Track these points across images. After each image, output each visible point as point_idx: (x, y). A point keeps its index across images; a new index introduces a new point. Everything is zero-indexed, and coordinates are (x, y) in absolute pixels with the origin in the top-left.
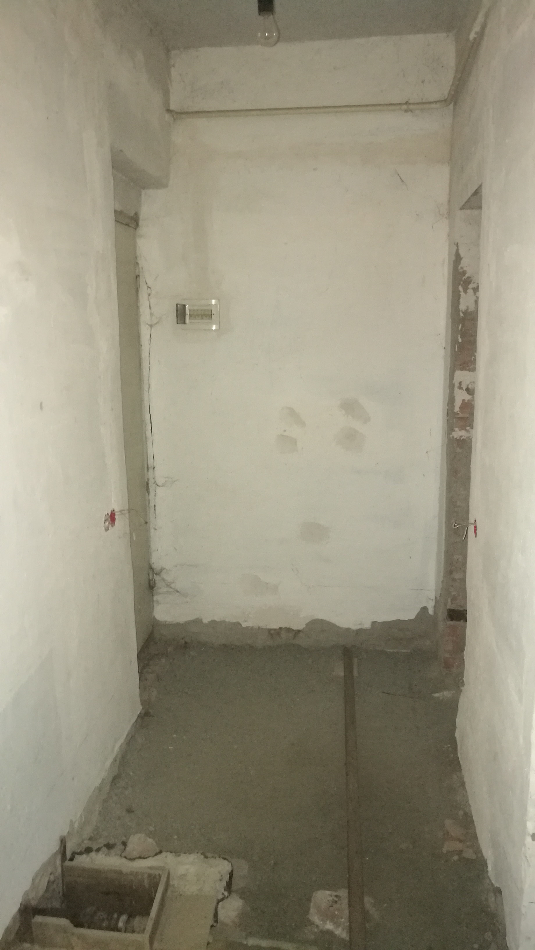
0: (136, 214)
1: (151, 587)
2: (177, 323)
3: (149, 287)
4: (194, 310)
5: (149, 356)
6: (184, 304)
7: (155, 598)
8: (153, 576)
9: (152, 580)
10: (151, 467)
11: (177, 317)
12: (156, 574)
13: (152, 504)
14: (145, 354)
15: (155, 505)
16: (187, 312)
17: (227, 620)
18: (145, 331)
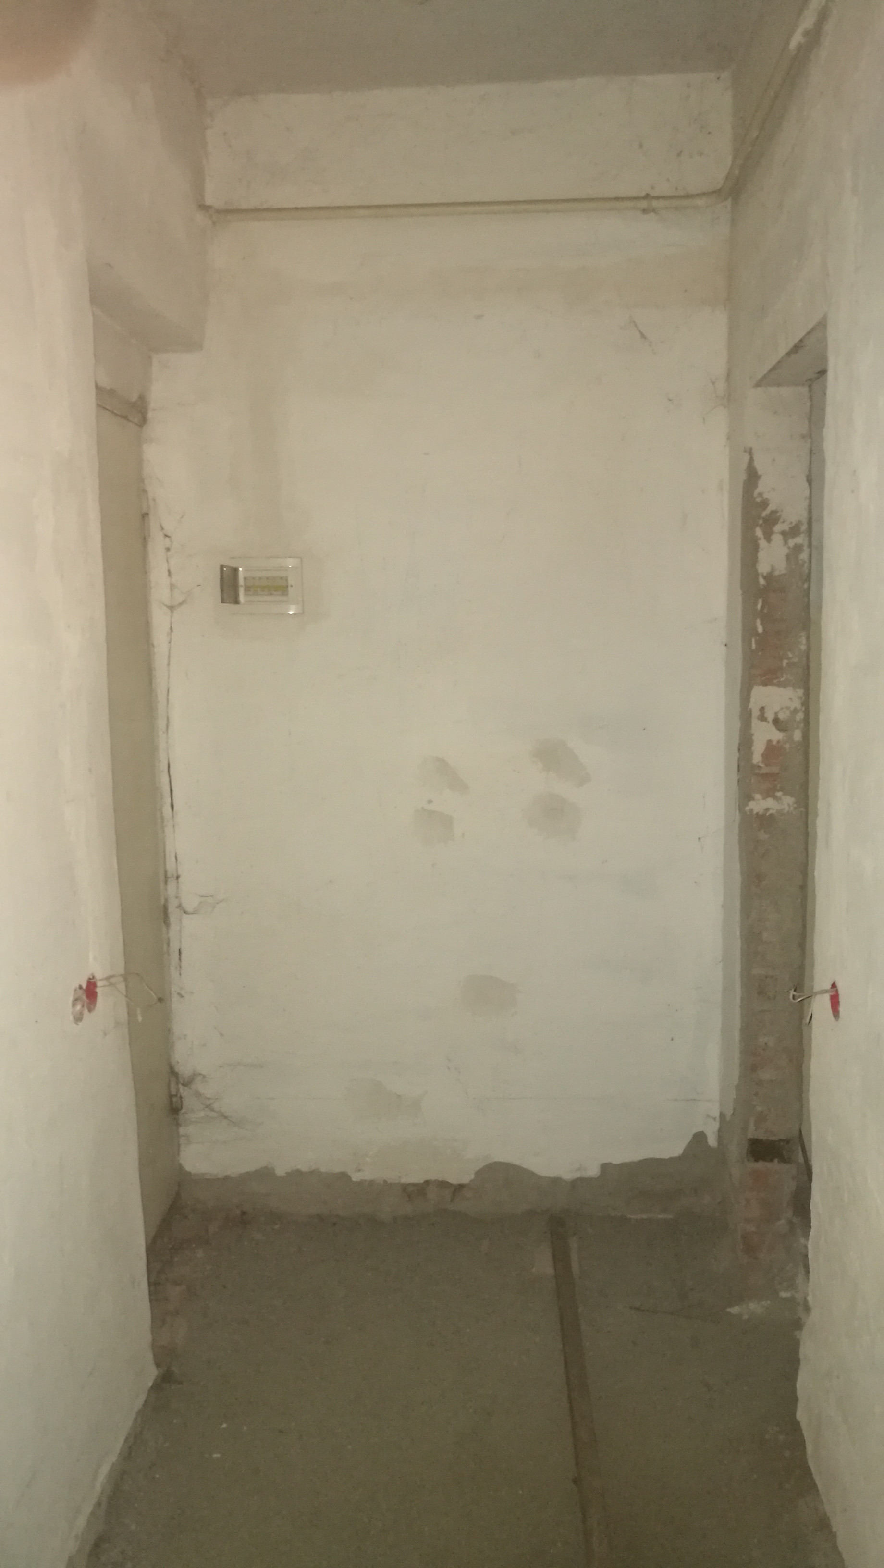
0: (142, 398)
1: (174, 1109)
2: (223, 602)
3: (166, 536)
4: (254, 578)
5: (169, 664)
6: (235, 566)
7: (182, 1130)
8: (178, 1090)
9: (176, 1096)
10: (173, 875)
11: (222, 590)
12: (184, 1085)
13: (174, 946)
14: (160, 662)
15: (180, 950)
16: (241, 581)
17: (323, 1170)
18: (159, 618)
